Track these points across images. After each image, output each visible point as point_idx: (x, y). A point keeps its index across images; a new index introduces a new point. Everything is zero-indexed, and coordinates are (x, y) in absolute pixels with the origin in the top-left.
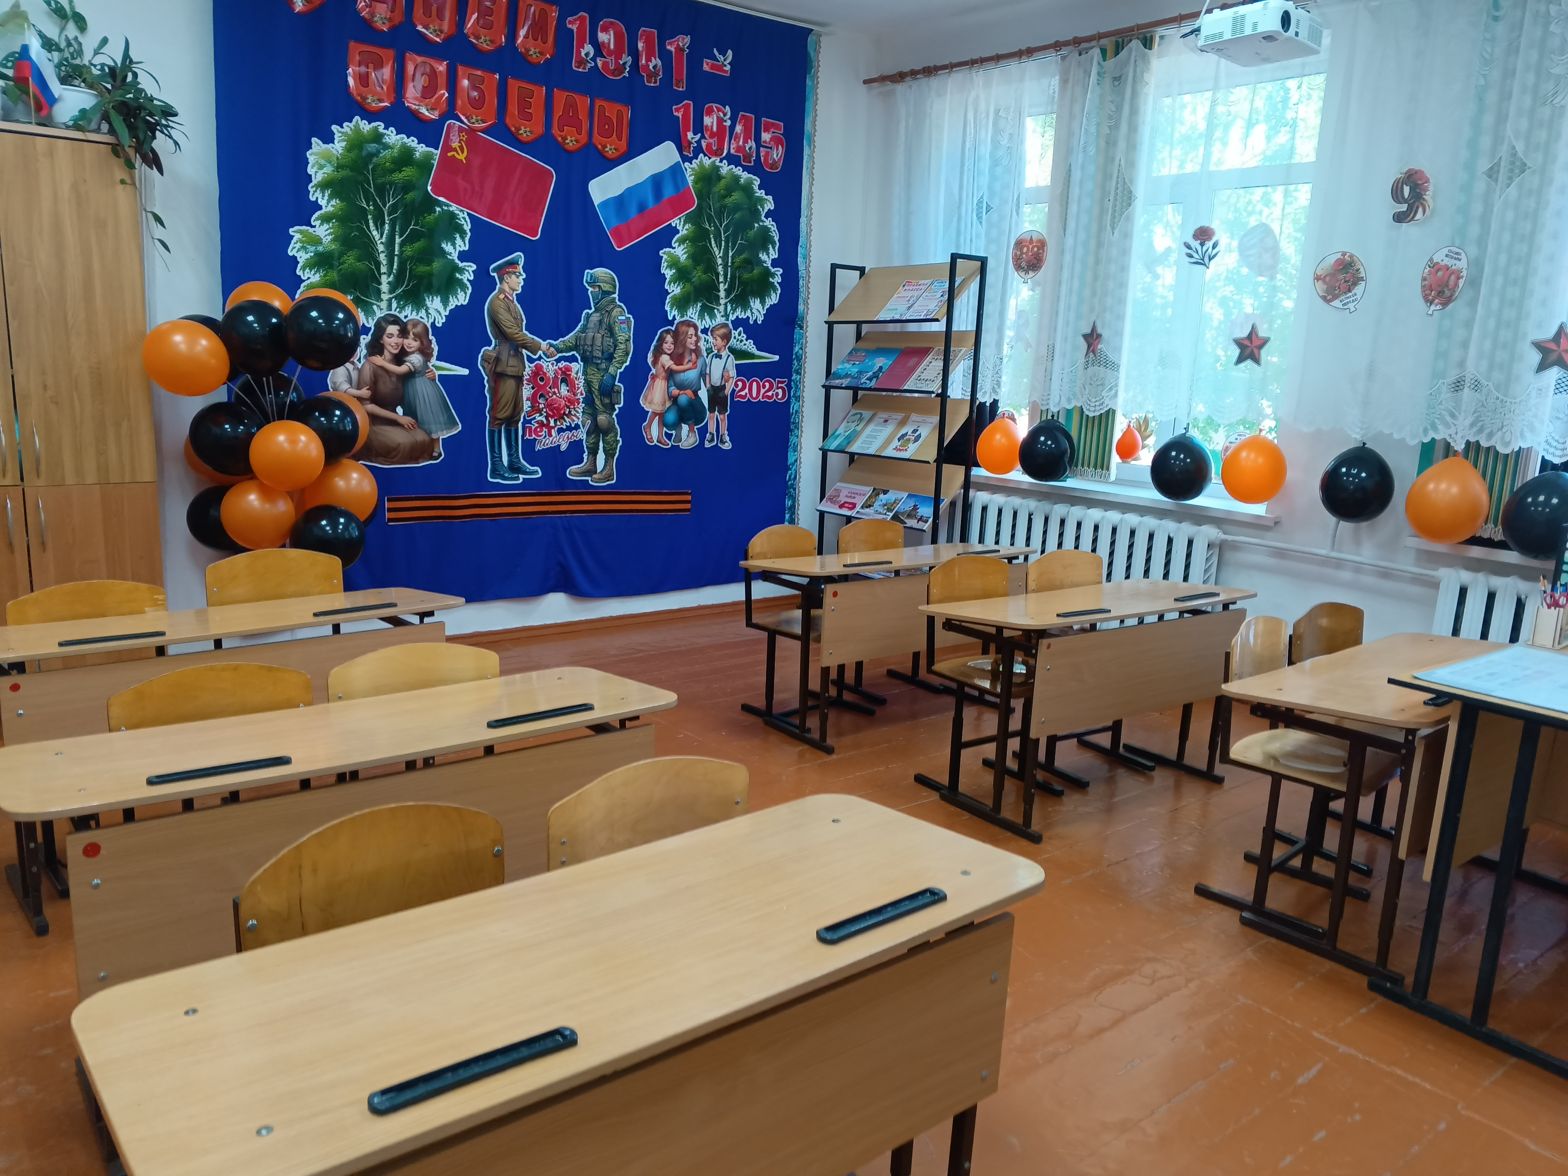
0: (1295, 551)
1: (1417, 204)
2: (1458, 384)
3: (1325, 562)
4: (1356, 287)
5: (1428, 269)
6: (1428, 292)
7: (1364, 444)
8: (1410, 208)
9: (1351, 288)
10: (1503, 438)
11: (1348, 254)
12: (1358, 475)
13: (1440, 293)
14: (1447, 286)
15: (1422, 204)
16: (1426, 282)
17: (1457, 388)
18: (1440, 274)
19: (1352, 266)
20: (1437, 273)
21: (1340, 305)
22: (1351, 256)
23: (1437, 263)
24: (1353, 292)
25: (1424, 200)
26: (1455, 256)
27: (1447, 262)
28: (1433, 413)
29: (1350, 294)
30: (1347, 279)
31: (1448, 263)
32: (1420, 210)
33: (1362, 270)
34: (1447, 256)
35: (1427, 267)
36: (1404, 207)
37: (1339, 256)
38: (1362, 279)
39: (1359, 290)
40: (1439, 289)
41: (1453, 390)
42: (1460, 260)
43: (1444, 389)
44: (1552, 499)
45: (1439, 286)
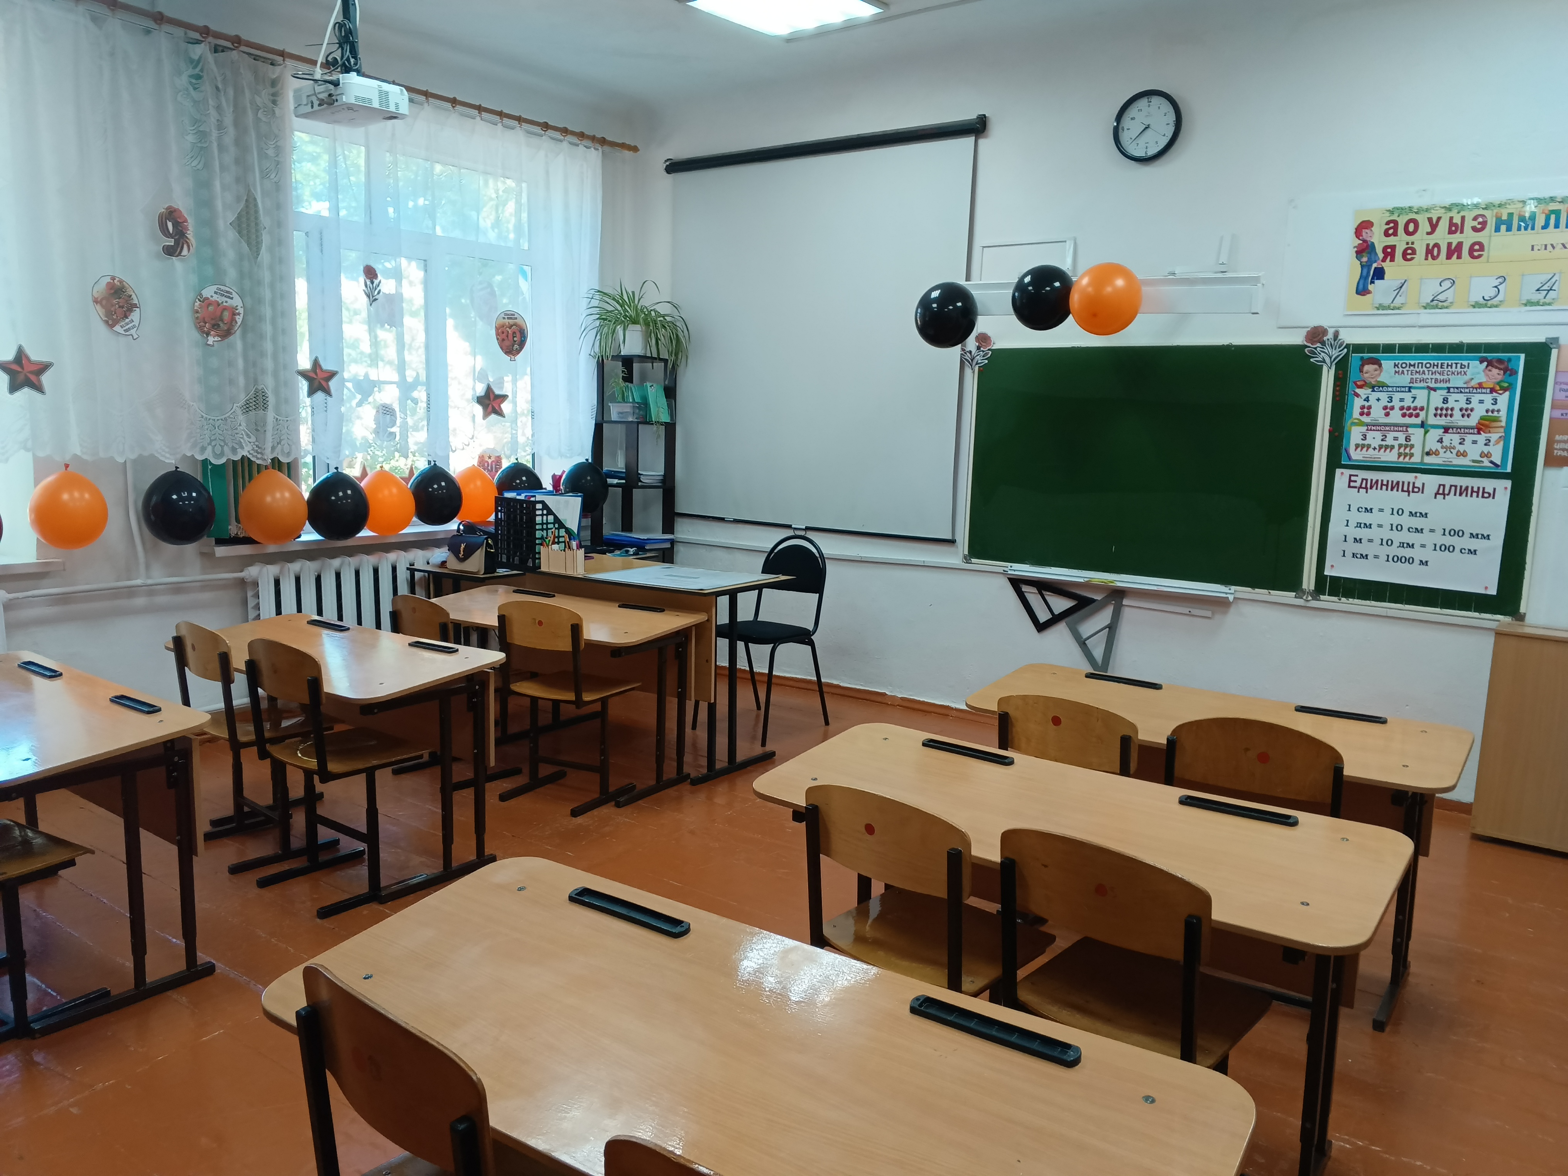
0: (73, 593)
1: (182, 240)
2: (248, 406)
3: (116, 593)
4: (132, 314)
5: (199, 302)
6: (202, 324)
7: (177, 468)
8: (177, 242)
9: (128, 313)
10: (282, 450)
11: (117, 279)
12: (190, 497)
13: (216, 326)
14: (222, 320)
15: (187, 242)
16: (198, 315)
17: (247, 410)
18: (211, 308)
19: (124, 292)
20: (208, 308)
21: (121, 331)
22: (121, 281)
23: (207, 299)
24: (130, 318)
25: (187, 237)
26: (226, 294)
27: (216, 298)
28: (237, 434)
29: (127, 320)
30: (121, 304)
31: (218, 300)
32: (185, 247)
33: (134, 296)
34: (216, 293)
35: (197, 300)
36: (171, 242)
37: (108, 279)
38: (135, 306)
39: (135, 316)
40: (213, 322)
41: (244, 411)
42: (232, 298)
43: (239, 412)
44: (338, 494)
45: (212, 319)
